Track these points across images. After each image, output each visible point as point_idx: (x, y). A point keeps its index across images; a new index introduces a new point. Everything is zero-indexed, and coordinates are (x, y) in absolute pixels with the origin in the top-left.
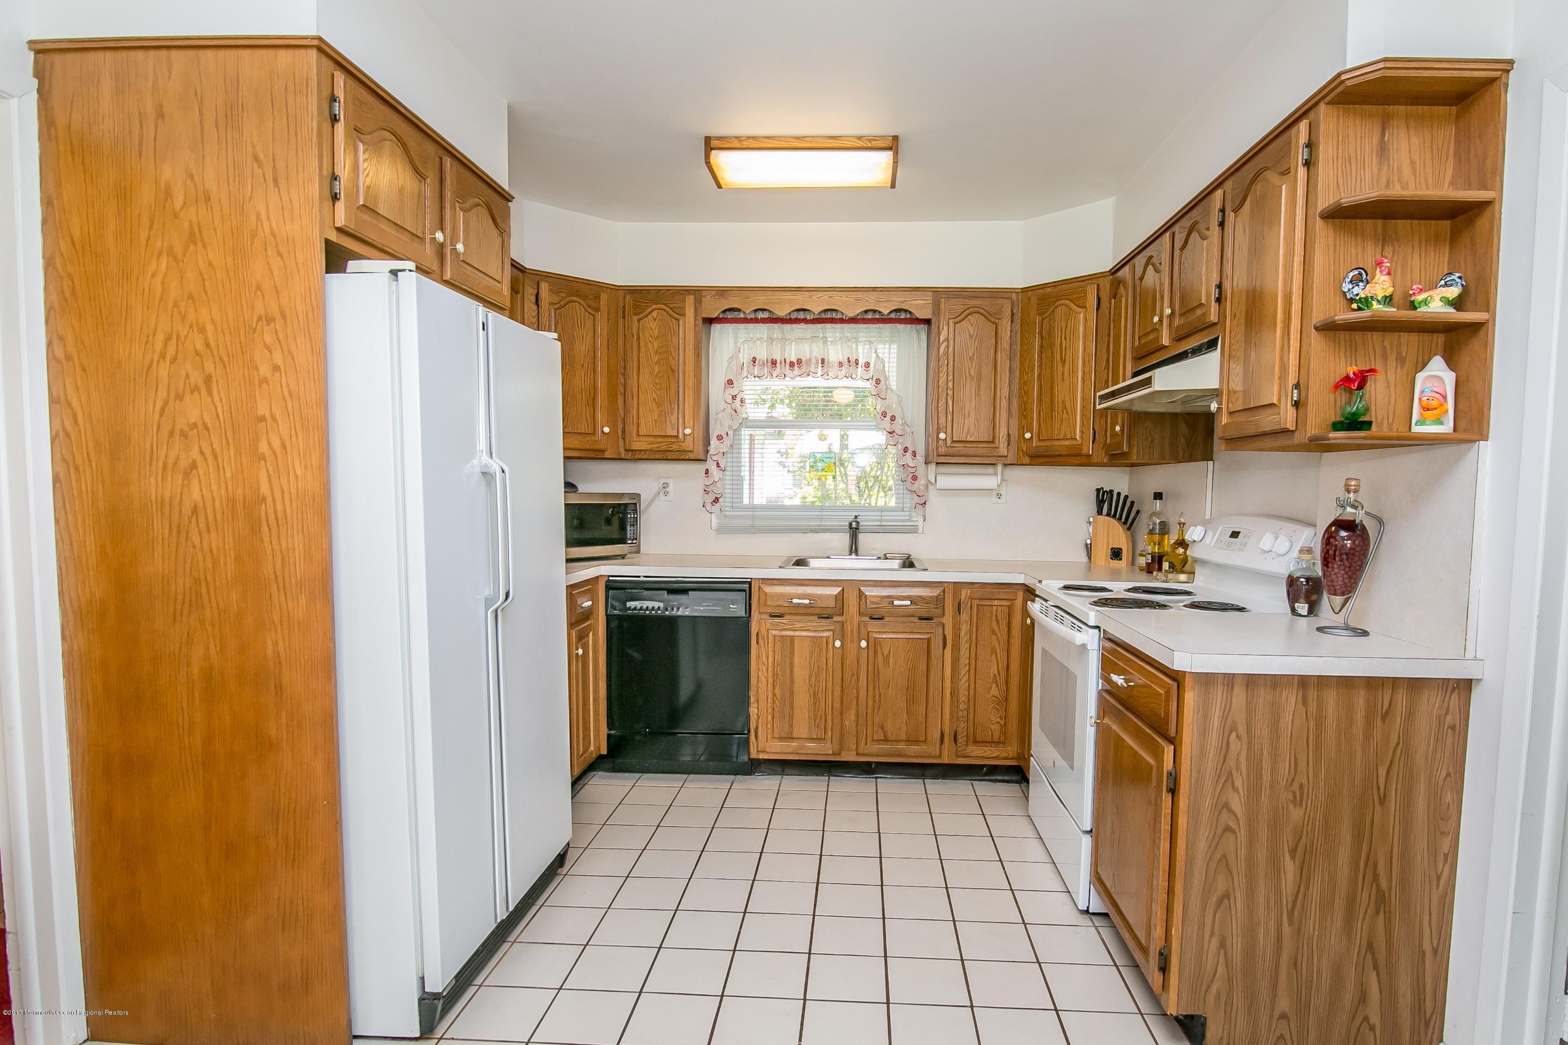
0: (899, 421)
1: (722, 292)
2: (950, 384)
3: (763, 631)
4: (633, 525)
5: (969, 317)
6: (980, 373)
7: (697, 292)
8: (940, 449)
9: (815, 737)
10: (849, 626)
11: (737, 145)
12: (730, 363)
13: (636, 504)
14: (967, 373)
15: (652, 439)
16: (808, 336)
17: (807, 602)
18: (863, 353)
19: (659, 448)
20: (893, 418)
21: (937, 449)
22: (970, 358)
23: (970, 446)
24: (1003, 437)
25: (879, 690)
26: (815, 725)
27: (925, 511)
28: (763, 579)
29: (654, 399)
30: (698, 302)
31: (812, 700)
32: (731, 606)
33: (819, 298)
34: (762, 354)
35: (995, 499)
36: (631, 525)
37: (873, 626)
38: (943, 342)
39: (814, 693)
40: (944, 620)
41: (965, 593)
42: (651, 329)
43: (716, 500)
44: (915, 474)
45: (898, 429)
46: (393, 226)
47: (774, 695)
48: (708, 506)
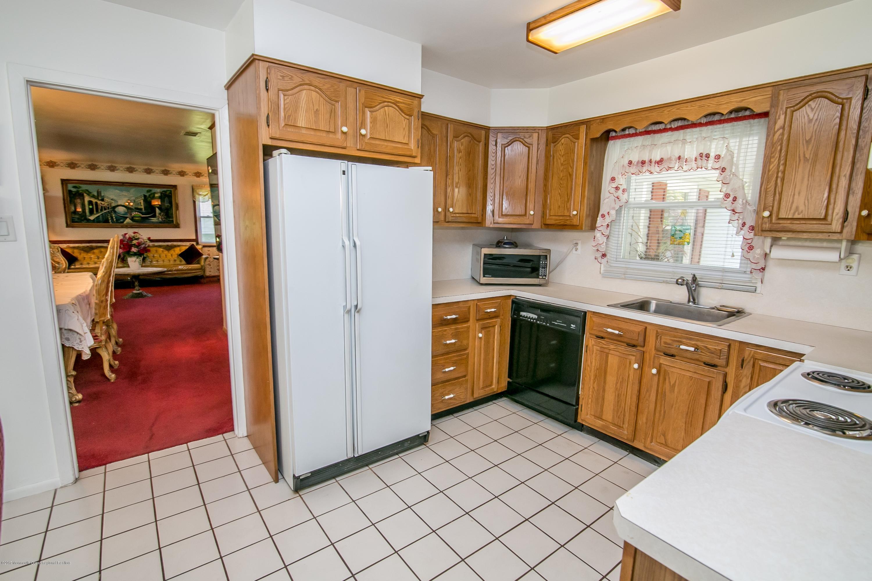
0: (740, 201)
1: (603, 119)
2: (781, 168)
3: (590, 345)
4: (544, 268)
5: (810, 103)
6: (816, 155)
7: (587, 123)
8: (764, 226)
9: (617, 424)
10: (648, 356)
11: (544, 21)
12: (615, 166)
13: (546, 256)
14: (802, 155)
15: (557, 218)
16: (672, 140)
17: (617, 332)
18: (714, 148)
19: (560, 223)
20: (735, 199)
21: (762, 225)
22: (807, 142)
23: (798, 222)
24: (837, 214)
25: (664, 408)
26: (617, 416)
27: (764, 275)
28: (594, 312)
29: (559, 194)
30: (588, 129)
31: (617, 399)
32: (572, 325)
33: (669, 111)
34: (635, 157)
35: (844, 271)
36: (542, 268)
37: (665, 361)
38: (778, 130)
39: (618, 395)
40: (727, 370)
41: (748, 352)
42: (560, 150)
43: (604, 255)
44: (751, 244)
45: (739, 208)
46: (312, 130)
47: (594, 388)
48: (600, 259)
